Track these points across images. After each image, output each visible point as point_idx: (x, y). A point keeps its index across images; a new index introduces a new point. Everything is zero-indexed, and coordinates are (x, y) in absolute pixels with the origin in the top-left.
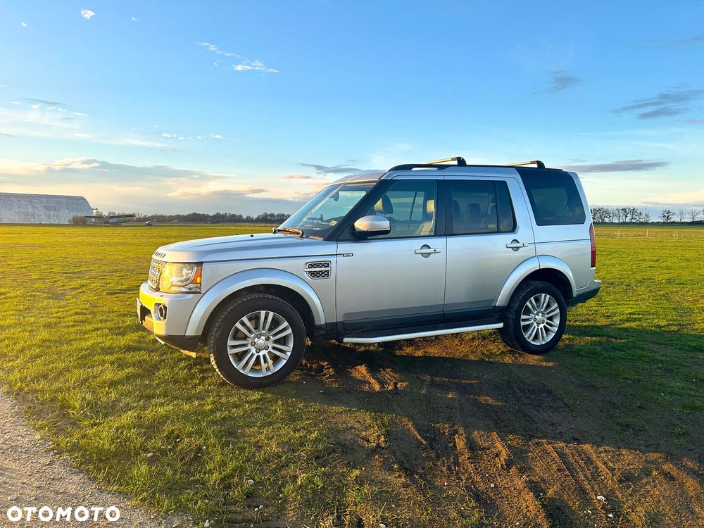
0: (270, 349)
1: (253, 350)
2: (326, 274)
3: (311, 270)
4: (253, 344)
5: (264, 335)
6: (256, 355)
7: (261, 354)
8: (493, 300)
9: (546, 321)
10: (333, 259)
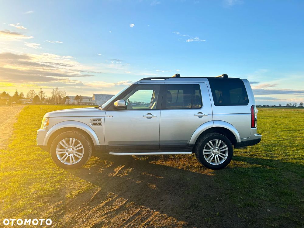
0: (74, 154)
1: (67, 154)
2: (100, 124)
3: (93, 122)
4: (67, 151)
5: (71, 148)
6: (68, 155)
7: (70, 155)
8: (187, 141)
9: (220, 153)
10: (103, 118)
